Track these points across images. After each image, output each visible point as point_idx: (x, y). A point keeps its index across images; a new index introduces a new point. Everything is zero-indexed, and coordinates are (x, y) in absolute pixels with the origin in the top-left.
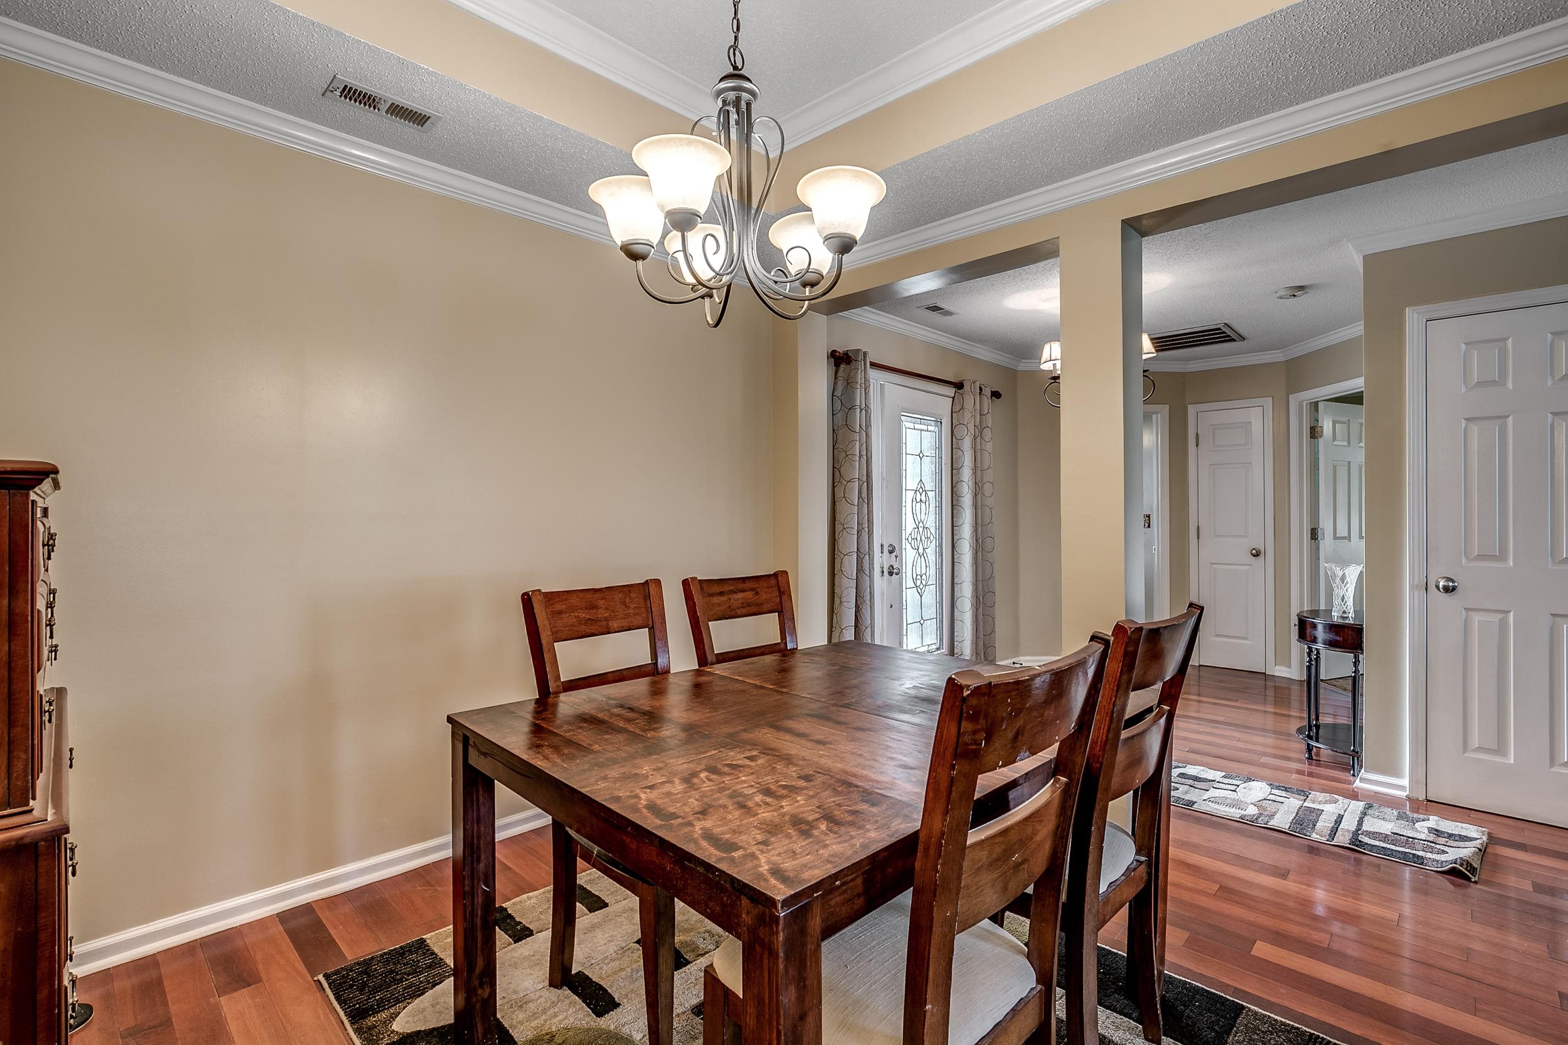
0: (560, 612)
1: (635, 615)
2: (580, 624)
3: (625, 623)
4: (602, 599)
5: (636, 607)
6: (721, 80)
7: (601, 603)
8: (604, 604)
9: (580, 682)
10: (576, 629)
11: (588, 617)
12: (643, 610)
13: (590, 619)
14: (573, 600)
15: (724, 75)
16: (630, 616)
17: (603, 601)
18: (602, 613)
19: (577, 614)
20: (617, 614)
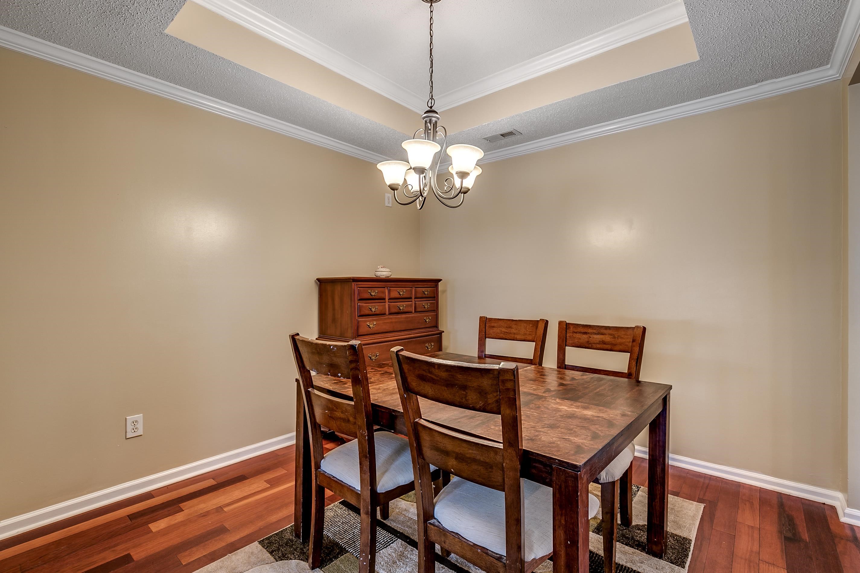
0: (494, 327)
1: (530, 334)
2: (501, 333)
3: (523, 337)
4: (515, 325)
5: (531, 331)
6: (425, 113)
7: (514, 326)
8: (515, 327)
9: (496, 357)
10: (499, 335)
11: (506, 331)
12: (534, 333)
13: (506, 332)
14: (500, 323)
15: (426, 111)
16: (526, 335)
17: (515, 326)
18: (513, 331)
19: (501, 329)
20: (520, 332)
